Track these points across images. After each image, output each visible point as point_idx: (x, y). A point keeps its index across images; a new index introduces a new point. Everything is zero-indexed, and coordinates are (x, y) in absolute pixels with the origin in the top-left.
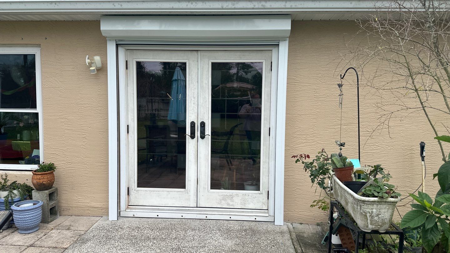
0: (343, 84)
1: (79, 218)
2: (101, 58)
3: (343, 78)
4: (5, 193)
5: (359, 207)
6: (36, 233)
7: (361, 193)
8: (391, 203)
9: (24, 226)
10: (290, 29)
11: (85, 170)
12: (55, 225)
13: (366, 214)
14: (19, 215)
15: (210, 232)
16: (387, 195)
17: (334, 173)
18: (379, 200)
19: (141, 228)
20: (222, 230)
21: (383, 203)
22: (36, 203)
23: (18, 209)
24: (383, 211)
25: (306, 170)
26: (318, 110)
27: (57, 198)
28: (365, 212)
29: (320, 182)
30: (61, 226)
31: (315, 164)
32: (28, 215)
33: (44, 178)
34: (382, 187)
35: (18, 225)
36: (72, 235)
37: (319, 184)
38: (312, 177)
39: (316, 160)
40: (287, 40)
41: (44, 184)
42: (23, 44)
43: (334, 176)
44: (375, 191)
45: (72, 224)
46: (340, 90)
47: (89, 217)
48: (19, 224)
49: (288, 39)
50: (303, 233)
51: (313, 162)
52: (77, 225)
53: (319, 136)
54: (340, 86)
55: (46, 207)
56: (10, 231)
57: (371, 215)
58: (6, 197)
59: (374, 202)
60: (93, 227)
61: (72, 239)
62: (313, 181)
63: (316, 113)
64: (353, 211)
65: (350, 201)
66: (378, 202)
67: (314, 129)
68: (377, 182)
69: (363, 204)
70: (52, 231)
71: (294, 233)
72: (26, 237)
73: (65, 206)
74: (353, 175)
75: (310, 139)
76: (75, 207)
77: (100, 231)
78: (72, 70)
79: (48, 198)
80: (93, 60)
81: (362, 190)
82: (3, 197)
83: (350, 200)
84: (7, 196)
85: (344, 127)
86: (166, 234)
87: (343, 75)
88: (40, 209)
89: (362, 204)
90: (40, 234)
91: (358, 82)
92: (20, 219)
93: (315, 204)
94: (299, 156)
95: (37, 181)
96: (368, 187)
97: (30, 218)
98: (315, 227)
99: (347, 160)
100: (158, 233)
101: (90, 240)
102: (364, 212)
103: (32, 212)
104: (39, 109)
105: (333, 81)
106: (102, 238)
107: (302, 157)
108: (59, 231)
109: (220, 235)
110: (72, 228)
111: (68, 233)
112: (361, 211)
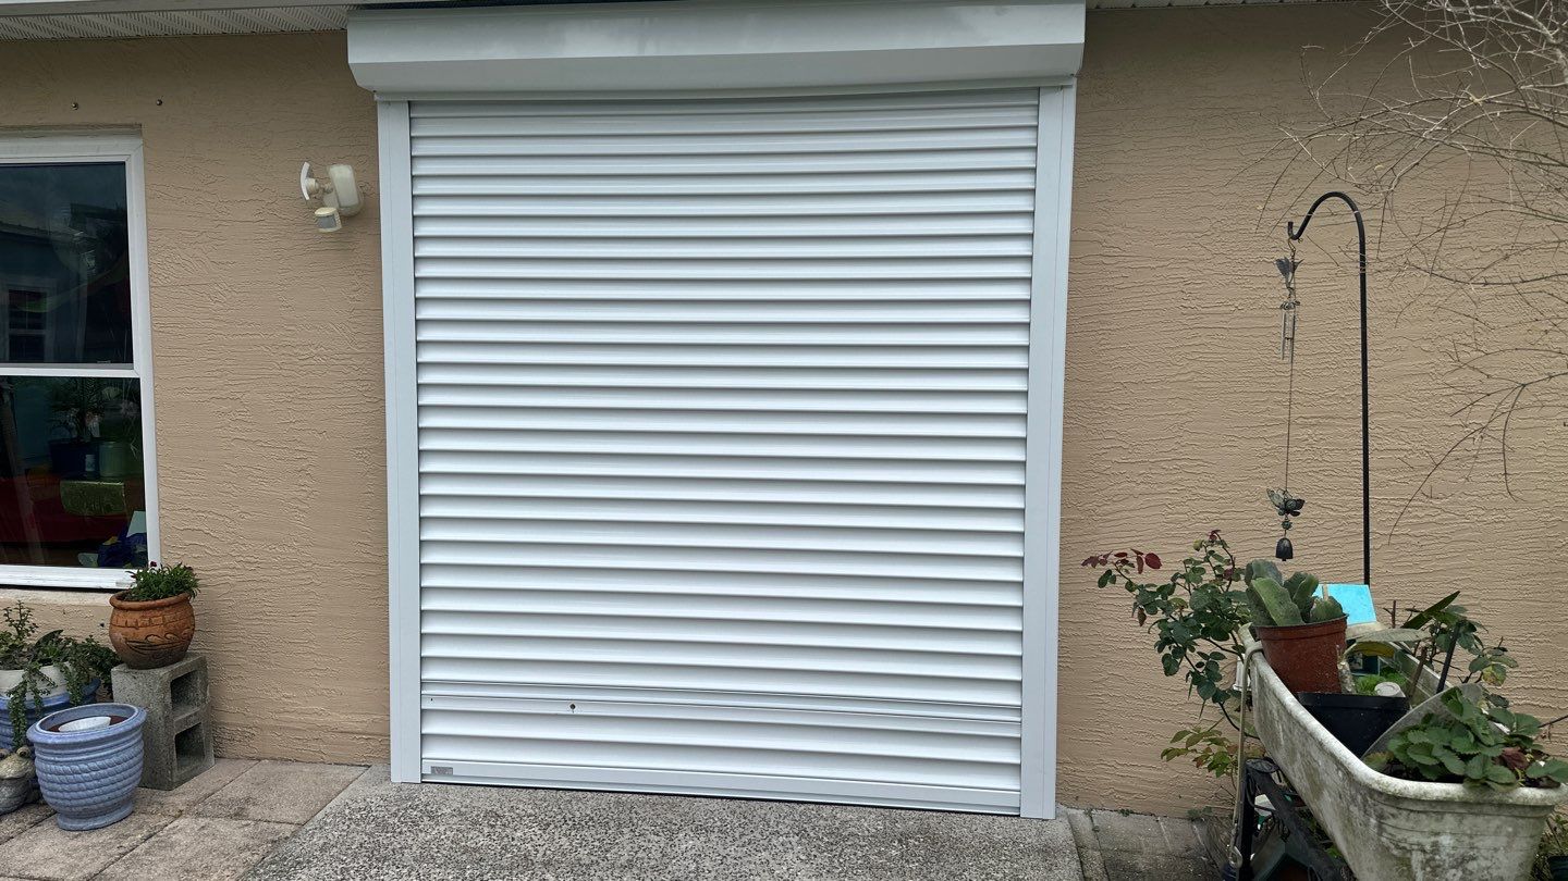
0: (1298, 259)
1: (285, 768)
2: (355, 171)
3: (1297, 237)
4: (13, 678)
5: (1373, 821)
6: (120, 828)
7: (1382, 758)
8: (1528, 810)
9: (74, 802)
10: (1082, 40)
11: (307, 593)
12: (192, 798)
13: (1408, 855)
14: (56, 762)
15: (765, 843)
16: (1505, 774)
17: (1259, 645)
18: (1472, 797)
19: (504, 816)
20: (812, 834)
21: (1486, 809)
22: (122, 714)
23: (50, 741)
24: (1485, 843)
25: (1142, 619)
26: (1196, 366)
27: (205, 695)
28: (1402, 845)
29: (1200, 670)
30: (213, 803)
31: (1181, 593)
32: (84, 764)
33: (151, 624)
34: (1480, 730)
35: (53, 797)
36: (246, 840)
37: (1196, 679)
38: (1167, 650)
39: (1183, 577)
40: (1070, 87)
41: (152, 646)
42: (79, 126)
43: (1258, 658)
44: (1448, 748)
45: (255, 794)
46: (1288, 284)
47: (319, 769)
48: (54, 794)
49: (1074, 82)
50: (1132, 852)
51: (1174, 585)
52: (273, 797)
53: (1201, 469)
54: (1287, 267)
55: (162, 731)
56: (29, 816)
57: (1428, 861)
58: (14, 692)
59: (1444, 804)
60: (327, 809)
61: (243, 855)
62: (1170, 668)
63: (1189, 377)
64: (1343, 832)
65: (1328, 780)
66: (1464, 803)
67: (1178, 440)
68: (1460, 708)
69: (1394, 811)
70: (176, 823)
71: (1097, 854)
72: (78, 843)
73: (235, 725)
74: (1343, 665)
75: (1162, 479)
76: (273, 729)
77: (353, 826)
78: (254, 218)
79: (169, 695)
80: (329, 179)
81: (1388, 738)
82: (6, 689)
83: (1333, 779)
84: (18, 688)
85: (1302, 433)
86: (596, 843)
87: (1298, 224)
88: (133, 738)
89: (1385, 808)
90: (133, 832)
91: (1363, 250)
92: (56, 778)
93: (1181, 745)
94: (1112, 557)
95: (126, 634)
96: (1416, 728)
97: (94, 773)
98: (1183, 827)
99: (1318, 593)
100: (564, 839)
101: (309, 862)
102: (1397, 847)
103: (102, 750)
104: (141, 367)
105: (1259, 250)
106: (355, 857)
107: (1125, 562)
108: (202, 822)
109: (803, 858)
110: (252, 810)
111: (233, 833)
112: (1384, 839)
